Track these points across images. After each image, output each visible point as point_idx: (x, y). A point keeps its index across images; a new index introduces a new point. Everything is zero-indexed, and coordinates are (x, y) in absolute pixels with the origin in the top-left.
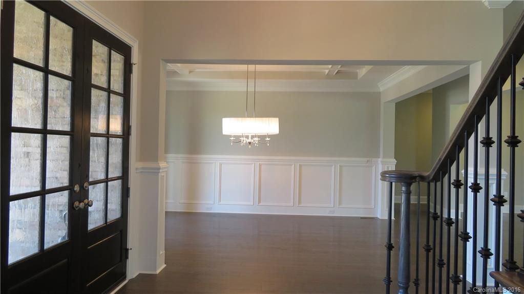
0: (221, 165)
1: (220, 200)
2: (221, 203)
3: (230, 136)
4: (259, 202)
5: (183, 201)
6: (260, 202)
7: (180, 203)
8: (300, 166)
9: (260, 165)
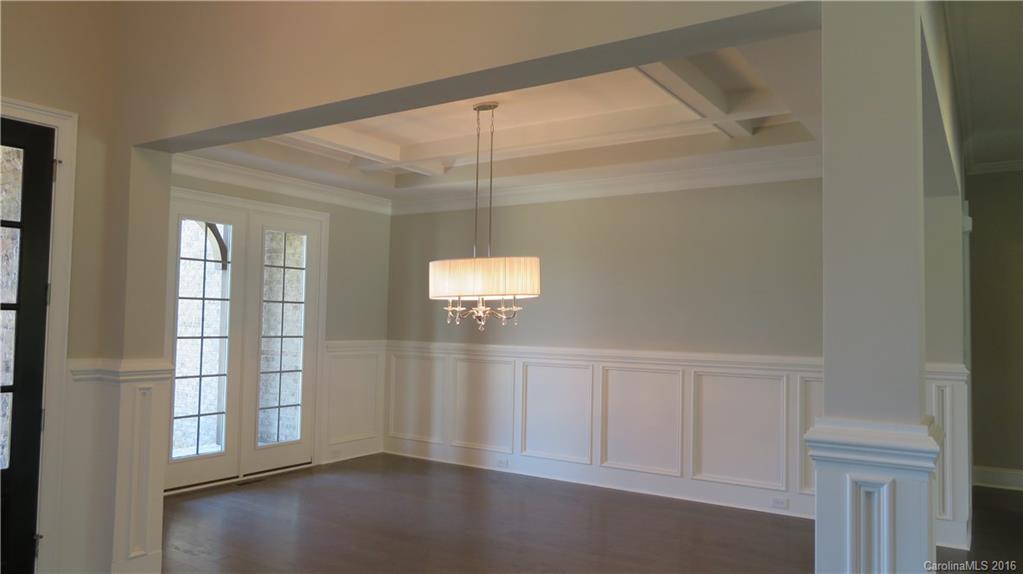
0: (525, 367)
1: (524, 447)
2: (529, 452)
3: (446, 303)
4: (604, 457)
5: (457, 443)
6: (606, 459)
7: (452, 446)
8: (698, 377)
9: (606, 371)
